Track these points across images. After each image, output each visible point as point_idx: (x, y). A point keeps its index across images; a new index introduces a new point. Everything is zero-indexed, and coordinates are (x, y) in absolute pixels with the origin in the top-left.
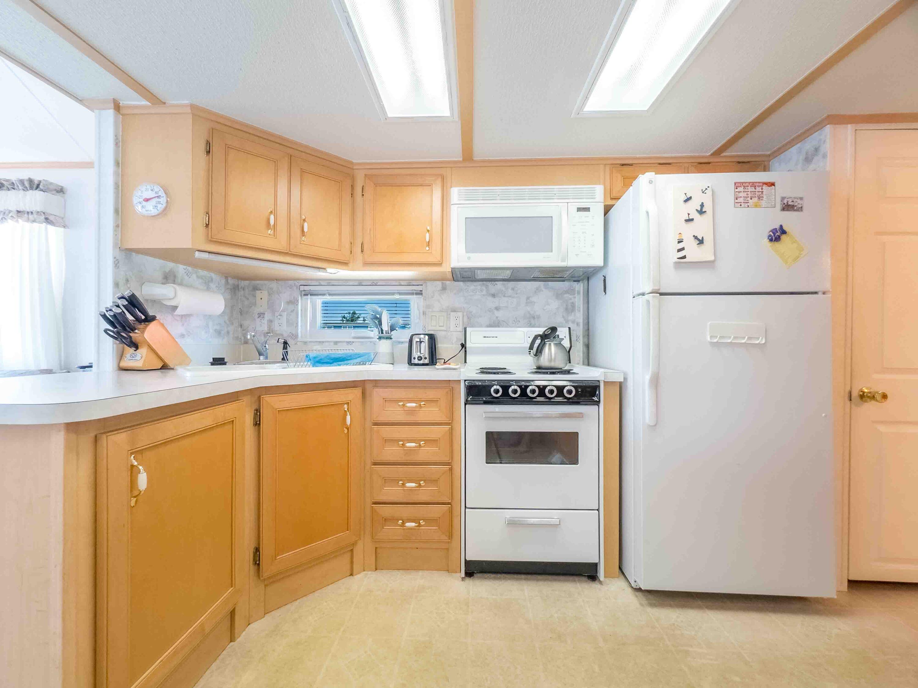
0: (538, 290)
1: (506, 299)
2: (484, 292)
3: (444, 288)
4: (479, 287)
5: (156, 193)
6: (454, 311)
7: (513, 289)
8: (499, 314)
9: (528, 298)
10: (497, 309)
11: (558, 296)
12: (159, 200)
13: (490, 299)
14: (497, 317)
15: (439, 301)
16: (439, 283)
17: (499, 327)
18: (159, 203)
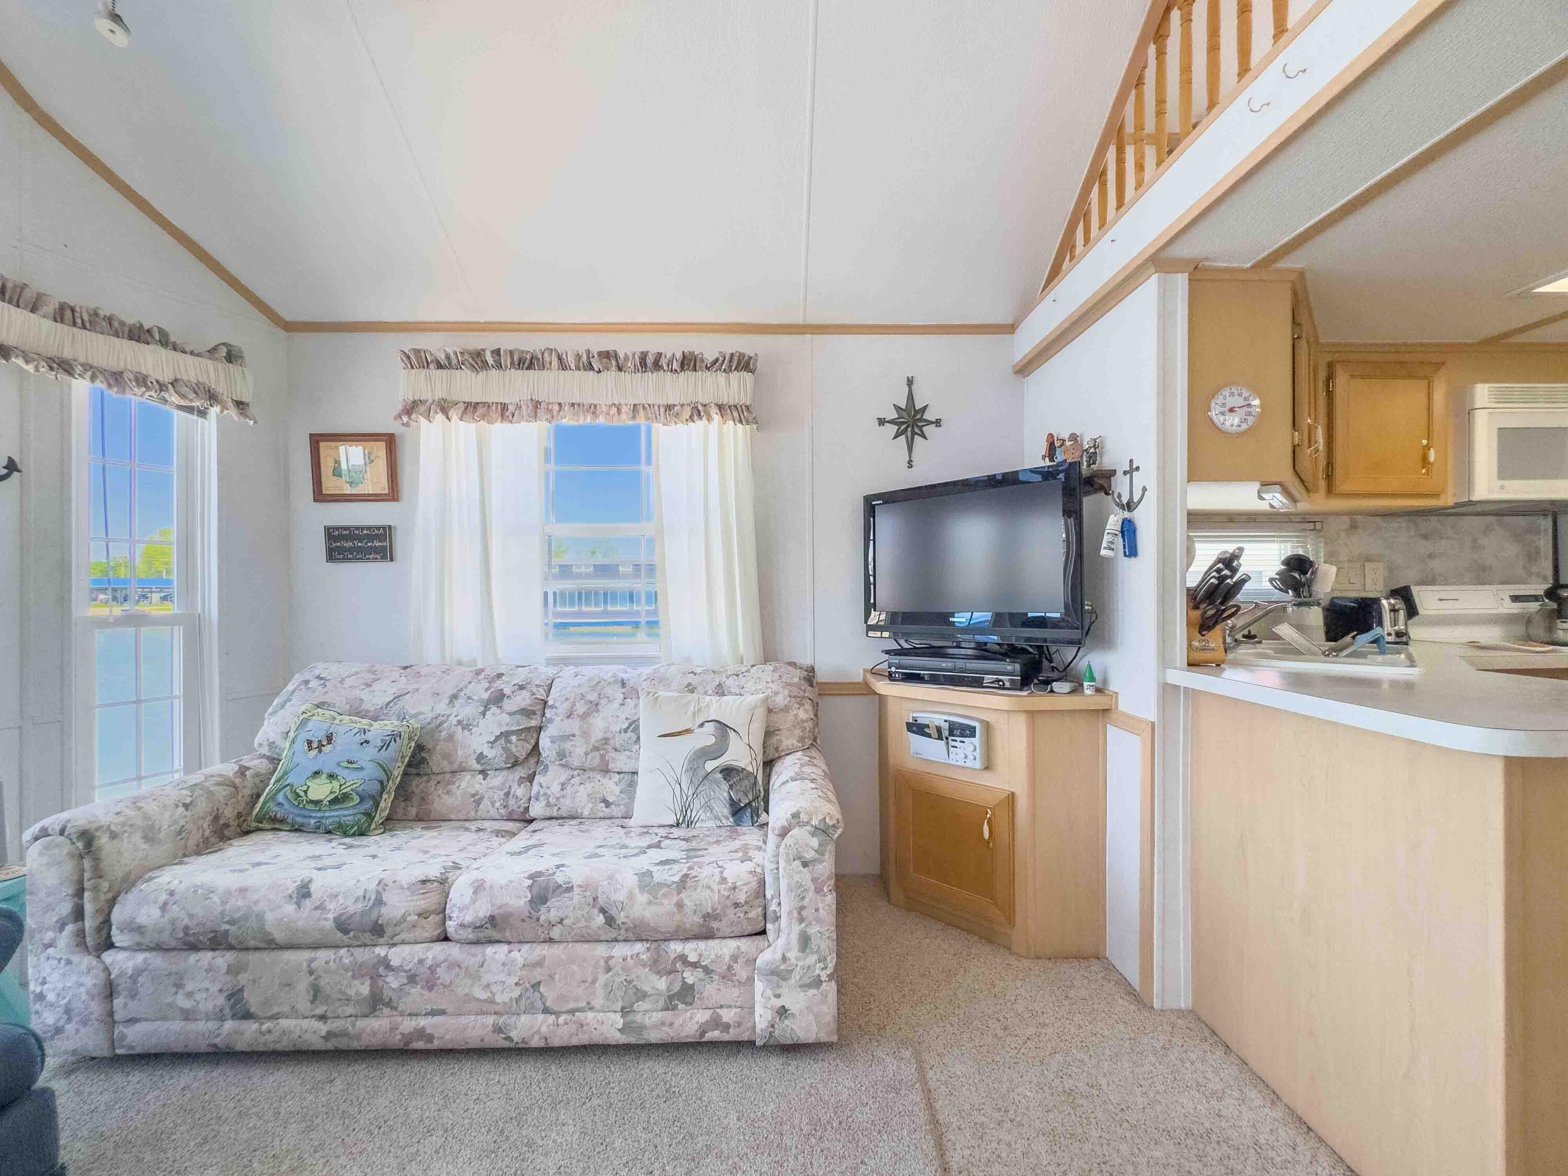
0: (1488, 529)
1: (1444, 542)
2: (1412, 533)
3: (1354, 527)
4: (1404, 524)
5: (1246, 399)
6: (1369, 560)
7: (1453, 527)
8: (1436, 565)
9: (1475, 540)
10: (1431, 556)
11: (1517, 537)
12: (1249, 410)
13: (1422, 542)
14: (1432, 570)
15: (1346, 545)
16: (1346, 519)
17: (1434, 585)
18: (1250, 414)
